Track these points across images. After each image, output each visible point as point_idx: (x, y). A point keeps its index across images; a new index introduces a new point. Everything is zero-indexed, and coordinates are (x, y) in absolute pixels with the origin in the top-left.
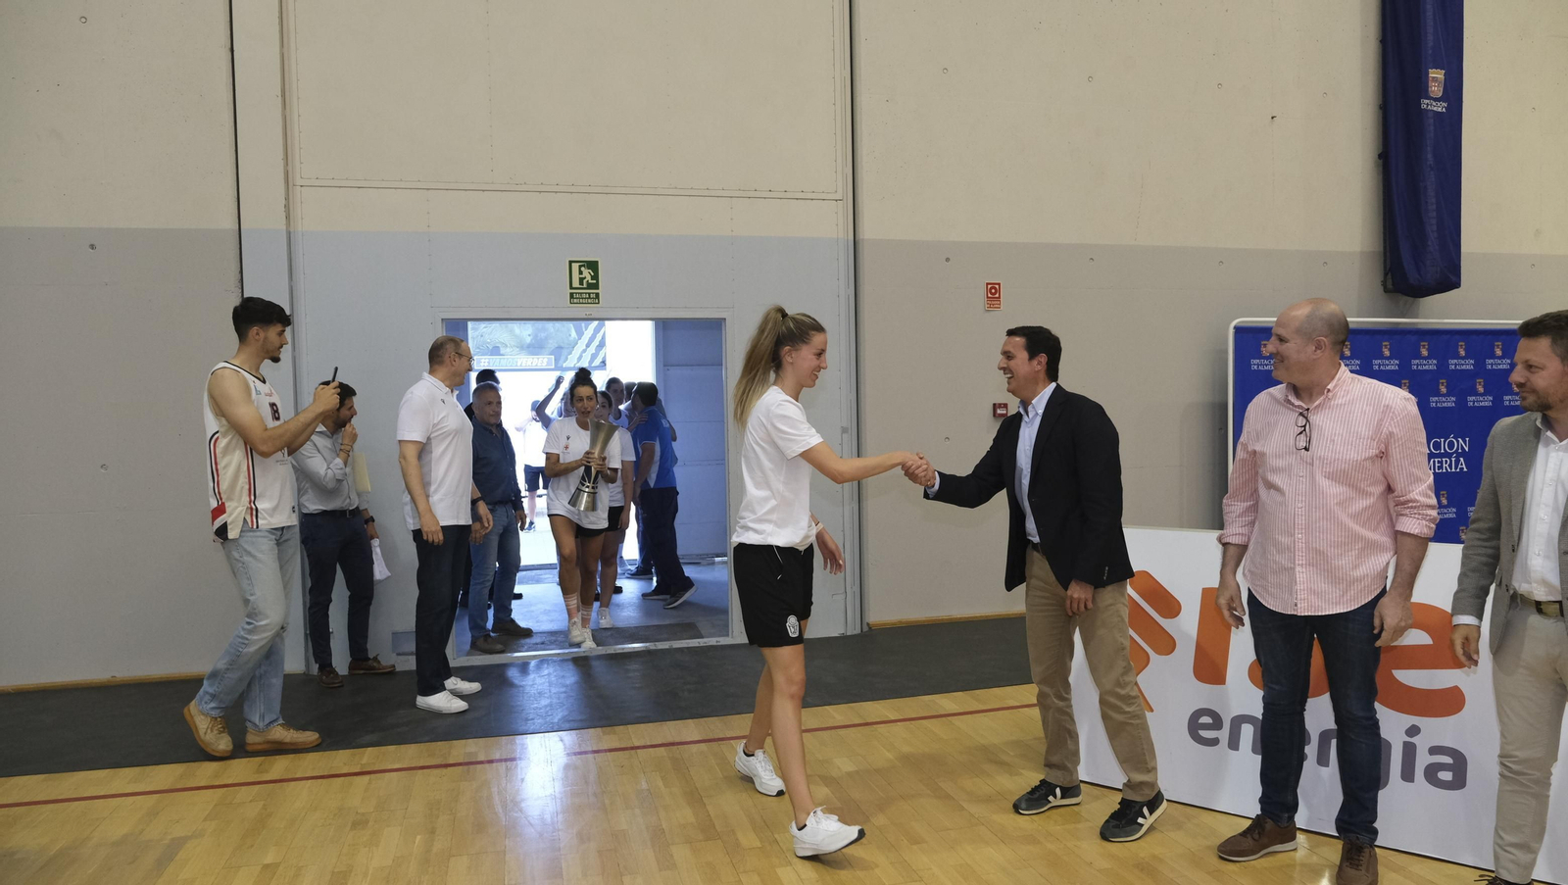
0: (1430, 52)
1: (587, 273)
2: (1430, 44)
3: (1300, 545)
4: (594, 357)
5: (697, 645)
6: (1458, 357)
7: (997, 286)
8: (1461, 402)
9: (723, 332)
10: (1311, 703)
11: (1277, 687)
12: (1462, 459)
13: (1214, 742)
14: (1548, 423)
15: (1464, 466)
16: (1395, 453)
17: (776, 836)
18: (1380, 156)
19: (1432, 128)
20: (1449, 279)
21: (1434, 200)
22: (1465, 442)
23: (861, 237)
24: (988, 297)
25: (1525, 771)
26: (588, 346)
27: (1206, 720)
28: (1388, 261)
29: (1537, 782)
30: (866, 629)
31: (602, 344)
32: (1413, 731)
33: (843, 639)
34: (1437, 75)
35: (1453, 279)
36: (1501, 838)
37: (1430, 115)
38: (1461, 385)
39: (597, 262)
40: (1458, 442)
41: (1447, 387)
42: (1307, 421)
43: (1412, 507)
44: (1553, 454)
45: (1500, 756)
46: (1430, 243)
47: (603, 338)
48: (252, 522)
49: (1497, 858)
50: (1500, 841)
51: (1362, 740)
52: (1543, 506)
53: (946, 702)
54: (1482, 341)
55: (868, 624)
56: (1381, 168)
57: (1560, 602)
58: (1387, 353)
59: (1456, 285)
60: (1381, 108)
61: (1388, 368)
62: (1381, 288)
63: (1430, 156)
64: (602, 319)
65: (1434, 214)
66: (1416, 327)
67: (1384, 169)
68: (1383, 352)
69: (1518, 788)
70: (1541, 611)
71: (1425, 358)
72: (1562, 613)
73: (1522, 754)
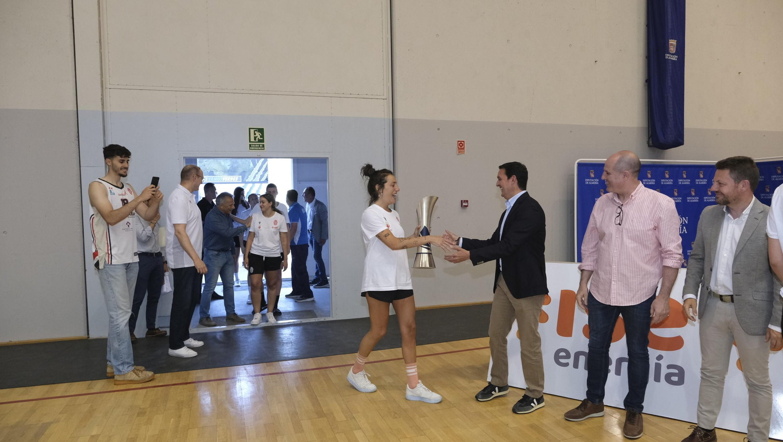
0: (670, 31)
1: (258, 134)
2: (670, 27)
3: (614, 271)
4: (262, 176)
5: (314, 321)
6: (683, 178)
7: (463, 143)
8: (685, 200)
9: (327, 164)
11: (596, 339)
12: (684, 227)
13: (567, 365)
14: (729, 210)
15: (685, 231)
16: (662, 228)
17: (354, 415)
18: (646, 81)
19: (671, 68)
20: (679, 141)
21: (671, 103)
22: (686, 219)
23: (396, 118)
24: (458, 148)
25: (713, 376)
26: (259, 171)
27: (563, 354)
28: (650, 132)
29: (718, 381)
31: (266, 170)
32: (660, 357)
34: (673, 42)
36: (701, 408)
38: (684, 192)
39: (263, 129)
41: (678, 193)
42: (622, 210)
43: (669, 254)
44: (731, 225)
45: (701, 369)
46: (669, 124)
47: (267, 167)
48: (109, 261)
49: (698, 417)
50: (700, 409)
51: (639, 364)
52: (725, 250)
53: (438, 347)
54: (693, 170)
57: (732, 296)
58: (649, 176)
59: (682, 144)
60: (647, 58)
61: (650, 183)
62: (647, 145)
63: (669, 81)
64: (266, 158)
65: (671, 109)
66: (663, 164)
67: (648, 87)
68: (647, 175)
69: (710, 384)
70: (722, 300)
71: (667, 179)
72: (732, 301)
73: (711, 368)
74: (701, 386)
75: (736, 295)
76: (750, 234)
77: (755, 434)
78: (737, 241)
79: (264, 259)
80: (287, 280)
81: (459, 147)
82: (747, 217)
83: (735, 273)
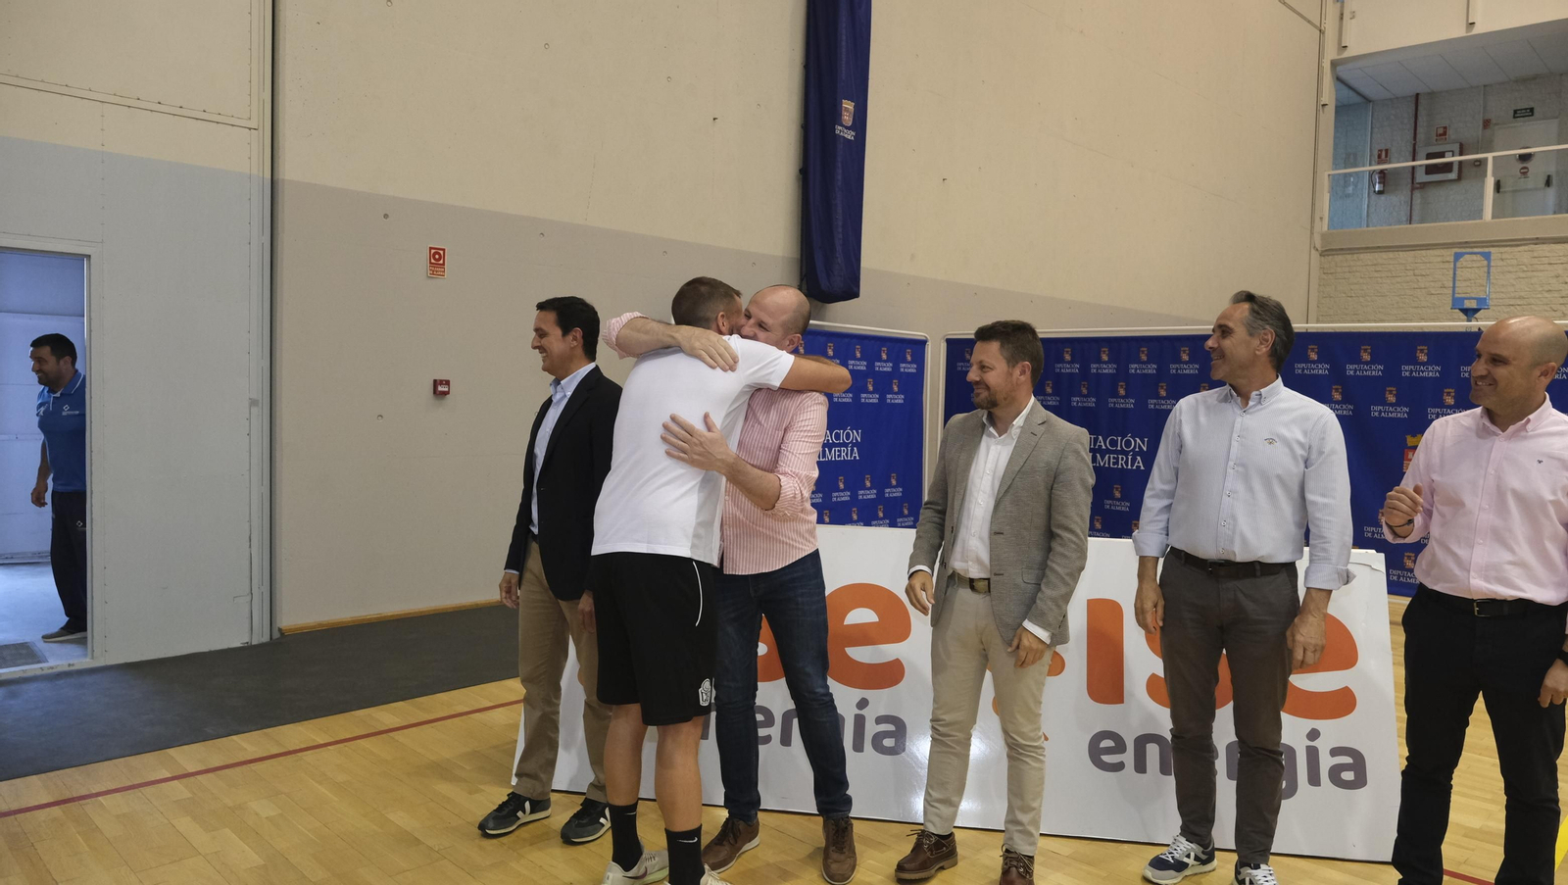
7: (441, 252)
14: (991, 419)
18: (801, 171)
20: (851, 290)
23: (281, 178)
24: (430, 263)
25: (951, 733)
29: (959, 742)
30: (276, 635)
32: (863, 704)
33: (247, 650)
34: (848, 105)
35: (856, 289)
36: (931, 795)
44: (993, 448)
45: (932, 721)
49: (926, 813)
50: (929, 799)
52: (981, 493)
55: (280, 630)
57: (989, 580)
59: (857, 294)
67: (803, 183)
69: (944, 749)
70: (972, 587)
72: (989, 589)
73: (948, 718)
74: (931, 752)
76: (1022, 461)
77: (1017, 837)
81: (433, 261)
82: (1018, 431)
83: (996, 533)
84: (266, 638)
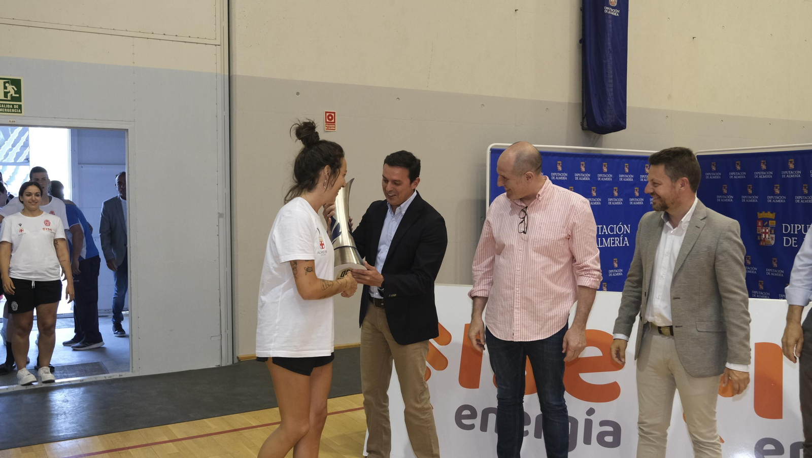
1: (11, 89)
3: (517, 295)
4: (19, 155)
5: (104, 379)
6: (624, 173)
7: (333, 114)
8: (626, 202)
9: (126, 140)
10: (526, 398)
11: (504, 388)
12: (626, 238)
13: (471, 427)
14: (668, 217)
15: (627, 243)
16: (577, 236)
18: (581, 41)
19: (611, 25)
20: (619, 124)
21: (611, 72)
22: (628, 227)
23: (234, 74)
24: (326, 122)
25: (651, 432)
26: (13, 146)
27: (466, 412)
28: (585, 110)
29: (658, 438)
30: (236, 361)
31: (26, 145)
32: (591, 412)
33: (219, 369)
35: (622, 123)
37: (610, 17)
38: (626, 190)
39: (20, 80)
40: (624, 227)
41: (618, 192)
42: (526, 214)
43: (586, 270)
44: (669, 237)
45: (638, 423)
46: (609, 100)
47: (27, 140)
51: (556, 420)
52: (663, 269)
54: (638, 163)
55: (238, 358)
56: (581, 49)
57: (671, 327)
58: (583, 169)
59: (623, 127)
60: (581, 10)
61: (584, 179)
62: (580, 127)
63: (609, 43)
64: (26, 126)
65: (611, 81)
66: (601, 153)
67: (583, 49)
68: (580, 169)
69: (647, 442)
70: (660, 332)
71: (605, 173)
72: (672, 333)
73: (649, 421)
74: (639, 445)
75: (676, 327)
76: (690, 247)
78: (676, 255)
79: (33, 284)
80: (65, 317)
81: (328, 121)
82: (687, 225)
83: (675, 298)
84: (230, 363)
